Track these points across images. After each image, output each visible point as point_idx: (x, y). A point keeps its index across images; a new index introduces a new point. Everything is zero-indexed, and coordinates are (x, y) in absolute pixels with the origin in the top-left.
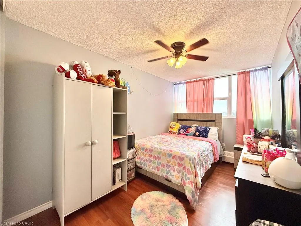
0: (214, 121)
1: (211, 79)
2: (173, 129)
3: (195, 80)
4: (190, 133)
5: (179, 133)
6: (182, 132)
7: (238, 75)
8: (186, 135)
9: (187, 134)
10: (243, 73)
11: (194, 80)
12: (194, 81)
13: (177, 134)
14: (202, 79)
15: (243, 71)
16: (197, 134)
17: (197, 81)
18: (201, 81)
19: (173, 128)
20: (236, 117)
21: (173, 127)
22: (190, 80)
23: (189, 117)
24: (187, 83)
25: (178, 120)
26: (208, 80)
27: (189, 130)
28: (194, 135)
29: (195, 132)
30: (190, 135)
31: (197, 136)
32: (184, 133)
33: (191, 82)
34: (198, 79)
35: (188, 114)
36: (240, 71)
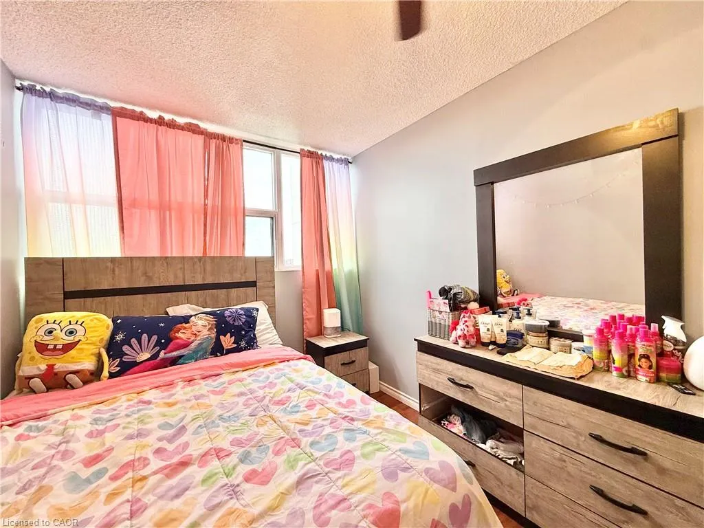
0: (253, 284)
1: (231, 140)
2: (73, 352)
3: (167, 117)
4: (193, 346)
5: (126, 368)
6: (146, 356)
7: (301, 157)
8: (174, 362)
9: (181, 357)
10: (311, 155)
11: (160, 117)
12: (160, 122)
13: (112, 376)
14: (197, 126)
15: (312, 150)
16: (228, 341)
17: (172, 125)
18: (194, 132)
19: (68, 348)
20: (300, 269)
21: (70, 339)
22: (138, 109)
23: (145, 274)
24: (117, 114)
25: (68, 295)
26: (223, 138)
27: (180, 335)
28: (218, 350)
29: (213, 336)
30: (198, 355)
31: (230, 351)
32: (162, 355)
33: (142, 118)
34: (181, 120)
35: (136, 264)
36: (306, 148)
